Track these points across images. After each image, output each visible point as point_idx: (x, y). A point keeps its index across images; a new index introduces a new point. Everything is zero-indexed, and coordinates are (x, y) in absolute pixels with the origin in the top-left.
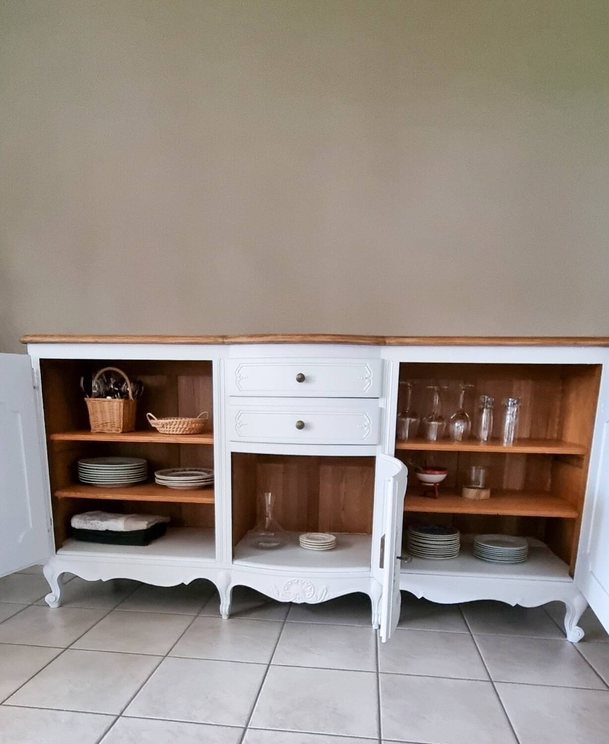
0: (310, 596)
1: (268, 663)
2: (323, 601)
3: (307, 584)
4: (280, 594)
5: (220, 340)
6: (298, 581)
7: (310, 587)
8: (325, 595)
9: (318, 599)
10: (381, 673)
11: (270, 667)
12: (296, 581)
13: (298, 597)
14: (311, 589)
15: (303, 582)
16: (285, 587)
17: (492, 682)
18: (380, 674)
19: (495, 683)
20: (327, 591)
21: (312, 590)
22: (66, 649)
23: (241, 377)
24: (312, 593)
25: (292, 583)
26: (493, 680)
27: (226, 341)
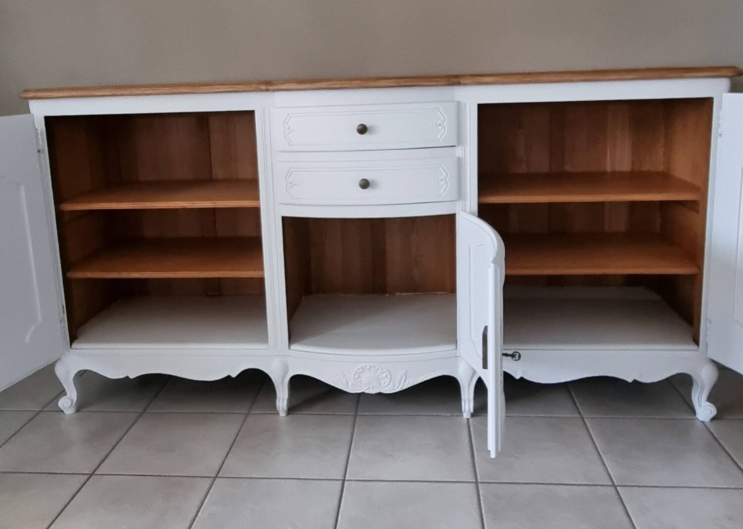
0: (386, 384)
1: (342, 478)
2: (403, 389)
3: (382, 369)
4: (350, 384)
5: (263, 87)
6: (371, 367)
7: (385, 374)
8: (405, 381)
9: (397, 386)
10: (481, 483)
11: (346, 483)
12: (368, 367)
13: (371, 387)
14: (386, 376)
15: (377, 368)
16: (355, 375)
17: (615, 487)
18: (480, 485)
19: (618, 488)
20: (406, 378)
21: (389, 376)
22: (91, 475)
23: (291, 130)
24: (388, 380)
25: (363, 369)
26: (616, 484)
27: (270, 88)
